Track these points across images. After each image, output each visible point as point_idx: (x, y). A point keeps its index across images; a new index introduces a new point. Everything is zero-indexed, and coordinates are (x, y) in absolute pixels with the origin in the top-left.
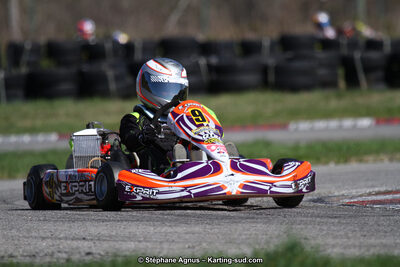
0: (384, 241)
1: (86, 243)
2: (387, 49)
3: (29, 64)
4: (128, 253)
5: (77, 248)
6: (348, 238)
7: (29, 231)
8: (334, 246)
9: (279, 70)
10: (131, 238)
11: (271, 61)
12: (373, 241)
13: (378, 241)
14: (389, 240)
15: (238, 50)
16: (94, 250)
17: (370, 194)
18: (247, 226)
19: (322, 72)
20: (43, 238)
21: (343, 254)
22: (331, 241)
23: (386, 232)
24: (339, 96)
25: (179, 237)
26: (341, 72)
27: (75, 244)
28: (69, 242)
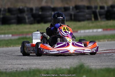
0: (107, 64)
1: (21, 66)
2: (106, 9)
3: (3, 14)
4: (33, 68)
5: (19, 67)
6: (97, 63)
7: (5, 62)
8: (93, 66)
9: (75, 15)
10: (34, 64)
11: (73, 13)
12: (104, 64)
13: (105, 64)
14: (108, 64)
15: (63, 10)
16: (23, 68)
17: (102, 51)
18: (67, 60)
19: (87, 16)
20: (9, 64)
21: (95, 68)
22: (92, 64)
23: (107, 61)
24: (93, 23)
25: (48, 64)
26: (93, 16)
27: (18, 66)
28: (16, 65)
